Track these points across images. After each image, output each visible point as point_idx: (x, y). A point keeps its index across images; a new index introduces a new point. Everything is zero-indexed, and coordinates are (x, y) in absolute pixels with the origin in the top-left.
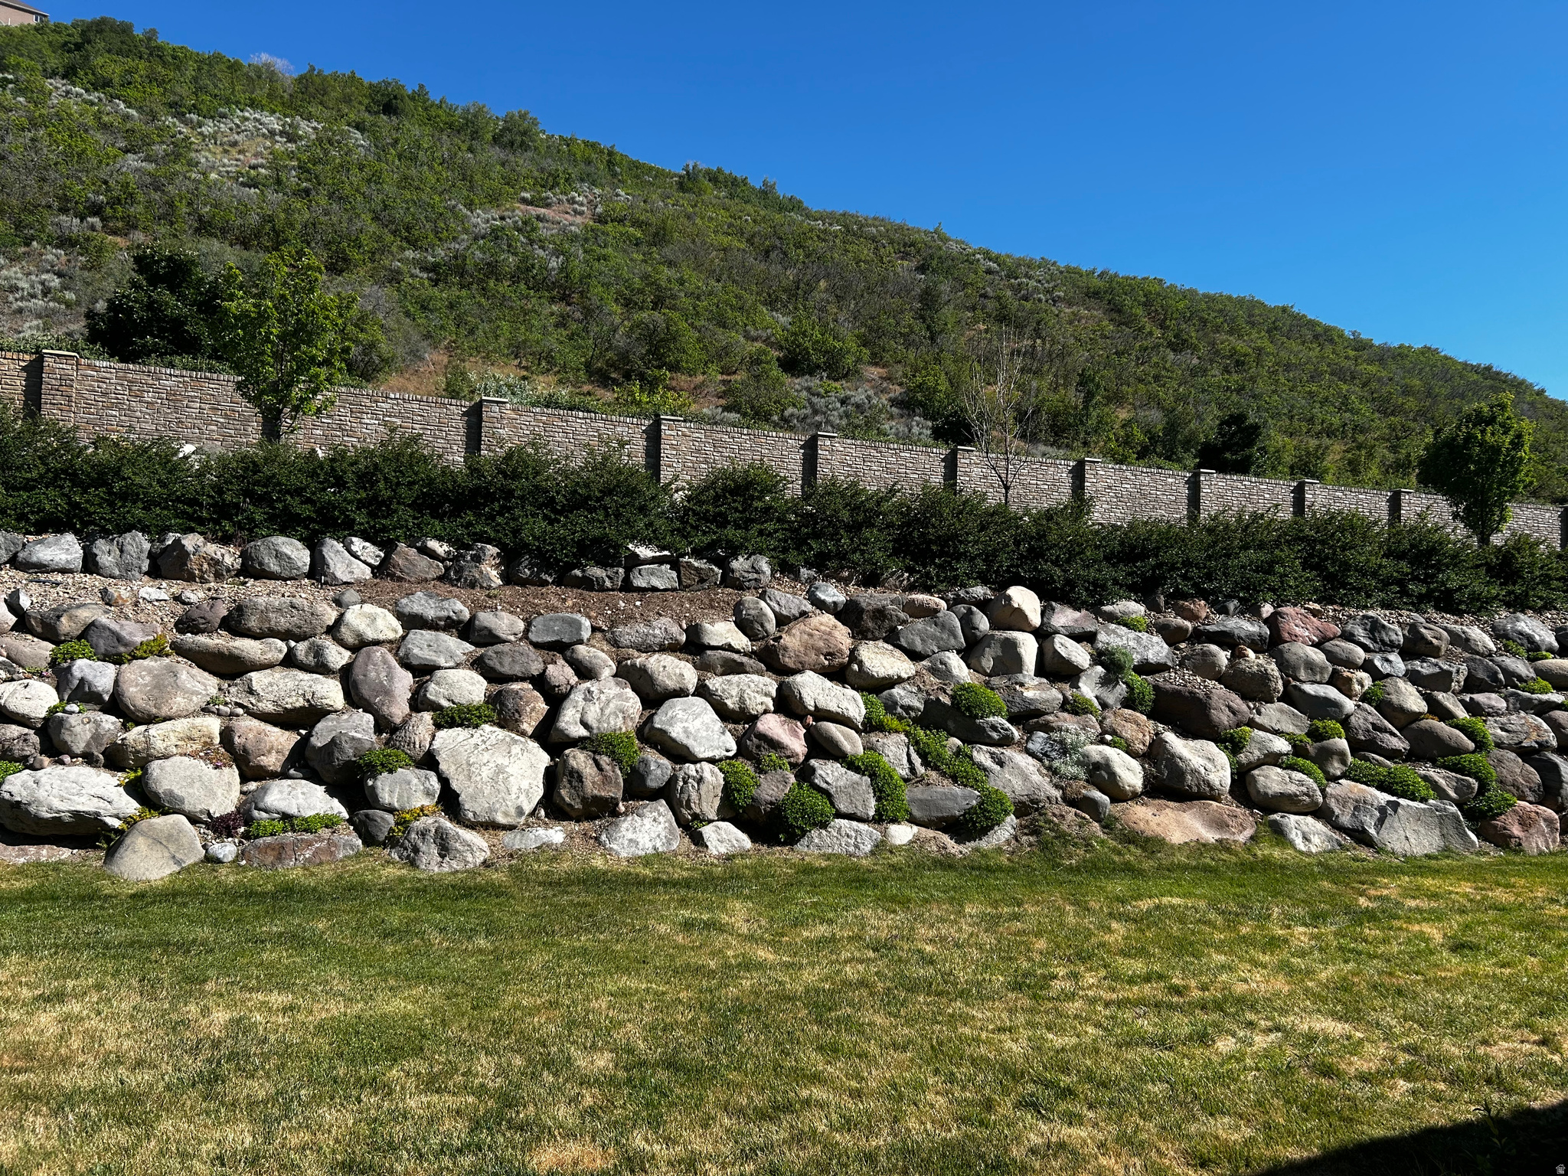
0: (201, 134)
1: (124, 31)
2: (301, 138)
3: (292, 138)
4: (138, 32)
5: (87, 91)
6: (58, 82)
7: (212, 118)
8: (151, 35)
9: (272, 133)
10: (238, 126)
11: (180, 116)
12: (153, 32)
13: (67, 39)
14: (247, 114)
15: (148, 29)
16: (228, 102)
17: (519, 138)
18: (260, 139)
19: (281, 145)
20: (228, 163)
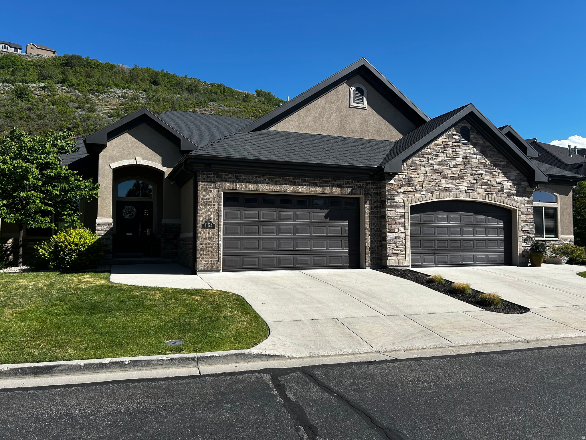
0: (99, 99)
1: (79, 58)
2: (127, 97)
3: (124, 98)
4: (84, 57)
5: (67, 87)
6: (59, 85)
7: (102, 93)
8: (87, 59)
9: (119, 96)
10: (110, 95)
11: (93, 94)
12: (88, 57)
13: (62, 62)
14: (113, 90)
15: (86, 57)
16: (107, 86)
17: (194, 88)
18: (115, 99)
19: (122, 101)
20: (106, 110)
